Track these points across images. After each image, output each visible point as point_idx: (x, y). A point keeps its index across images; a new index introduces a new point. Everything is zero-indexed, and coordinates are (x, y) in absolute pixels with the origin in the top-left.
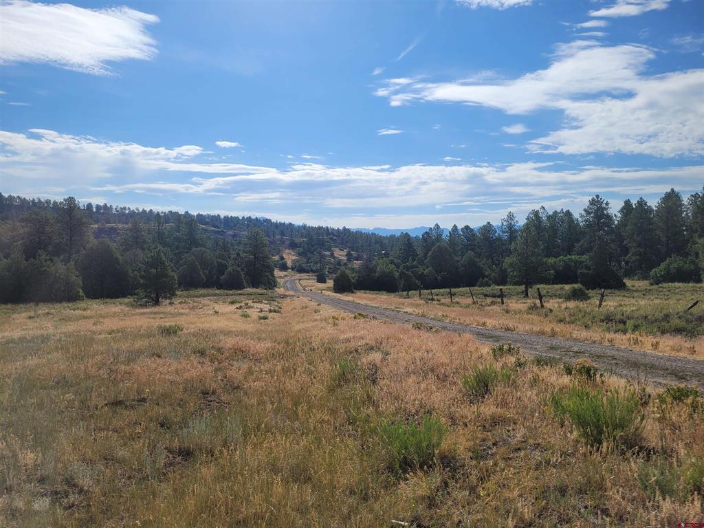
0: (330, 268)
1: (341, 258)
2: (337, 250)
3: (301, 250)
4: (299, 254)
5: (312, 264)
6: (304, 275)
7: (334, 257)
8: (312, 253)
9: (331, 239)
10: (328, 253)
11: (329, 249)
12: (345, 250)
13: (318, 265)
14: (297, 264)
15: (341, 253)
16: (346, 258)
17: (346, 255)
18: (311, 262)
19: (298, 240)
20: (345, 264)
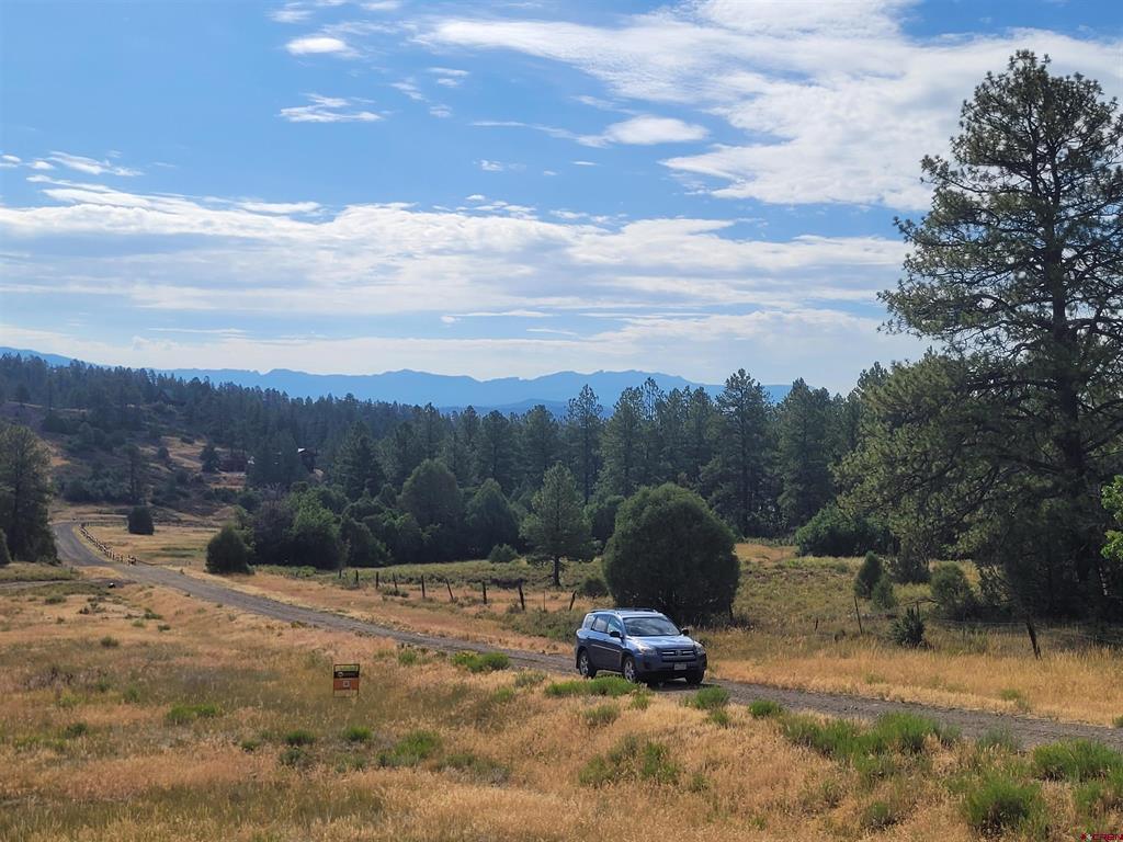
0: (157, 493)
1: (187, 463)
2: (176, 441)
3: (77, 441)
4: (71, 452)
5: (108, 481)
6: (88, 511)
7: (168, 463)
8: (108, 449)
9: (158, 410)
10: (150, 450)
11: (154, 438)
12: (197, 443)
13: (126, 484)
14: (68, 481)
15: (188, 449)
16: (199, 465)
17: (202, 458)
18: (107, 475)
19: (67, 413)
20: (199, 480)
